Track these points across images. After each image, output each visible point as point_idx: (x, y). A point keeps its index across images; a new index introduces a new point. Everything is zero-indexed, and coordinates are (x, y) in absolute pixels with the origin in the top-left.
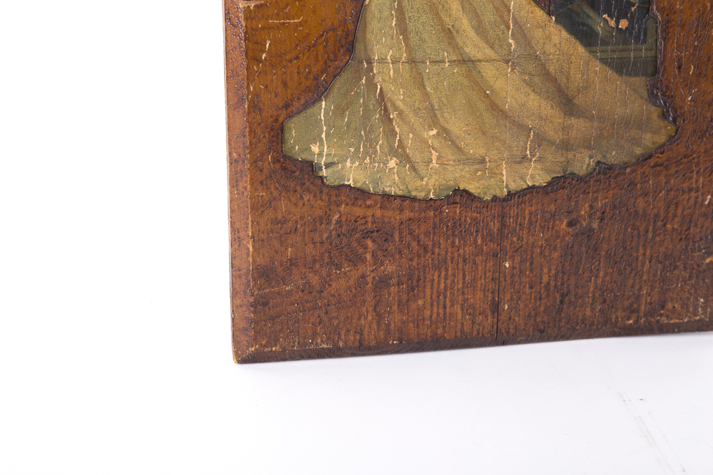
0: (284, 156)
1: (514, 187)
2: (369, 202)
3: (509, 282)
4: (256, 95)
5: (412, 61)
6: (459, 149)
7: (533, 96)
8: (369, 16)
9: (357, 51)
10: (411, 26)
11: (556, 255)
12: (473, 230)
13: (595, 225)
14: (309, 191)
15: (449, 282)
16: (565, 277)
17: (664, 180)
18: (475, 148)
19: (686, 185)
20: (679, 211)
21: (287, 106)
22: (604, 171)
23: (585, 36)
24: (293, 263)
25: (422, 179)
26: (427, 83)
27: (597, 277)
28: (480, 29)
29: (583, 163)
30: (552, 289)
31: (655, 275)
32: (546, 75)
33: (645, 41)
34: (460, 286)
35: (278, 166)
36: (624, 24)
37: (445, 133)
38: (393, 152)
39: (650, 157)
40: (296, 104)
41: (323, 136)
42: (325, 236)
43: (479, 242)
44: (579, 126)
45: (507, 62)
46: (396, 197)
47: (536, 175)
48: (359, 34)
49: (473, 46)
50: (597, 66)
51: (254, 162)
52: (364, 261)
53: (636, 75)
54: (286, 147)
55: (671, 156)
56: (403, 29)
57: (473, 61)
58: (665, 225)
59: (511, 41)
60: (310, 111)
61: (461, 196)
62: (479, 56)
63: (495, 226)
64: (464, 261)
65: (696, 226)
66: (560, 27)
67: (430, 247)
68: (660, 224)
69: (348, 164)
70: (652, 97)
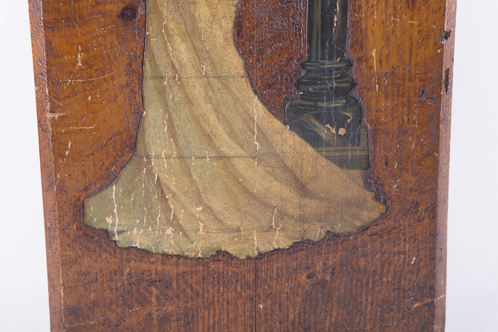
0: (86, 226)
1: (263, 249)
2: (152, 260)
3: (263, 319)
4: (62, 181)
5: (181, 157)
6: (220, 221)
7: (275, 183)
8: (146, 125)
9: (138, 150)
10: (179, 132)
11: (299, 299)
12: (234, 280)
13: (328, 278)
14: (105, 251)
15: (216, 319)
16: (307, 316)
17: (379, 245)
18: (233, 221)
19: (396, 249)
20: (392, 269)
21: (86, 189)
22: (333, 237)
23: (314, 141)
24: (95, 304)
25: (192, 243)
26: (193, 173)
27: (331, 316)
28: (232, 134)
29: (316, 233)
30: (297, 324)
31: (376, 315)
32: (285, 168)
33: (359, 144)
34: (226, 322)
35: (81, 233)
36: (342, 131)
37: (208, 209)
38: (169, 223)
39: (367, 228)
40: (93, 188)
41: (115, 211)
42: (119, 284)
43: (239, 289)
44: (312, 206)
45: (254, 158)
46: (172, 256)
47: (280, 241)
48: (139, 138)
49: (228, 147)
50: (323, 162)
51: (63, 230)
52: (150, 303)
53: (353, 168)
54: (87, 219)
55: (384, 228)
56: (173, 134)
57: (227, 157)
58: (381, 279)
59: (256, 143)
60: (104, 193)
61: (221, 255)
62: (232, 154)
63: (250, 278)
64: (228, 303)
65: (405, 279)
66: (293, 133)
67: (201, 293)
68: (377, 277)
69: (135, 231)
70: (367, 185)
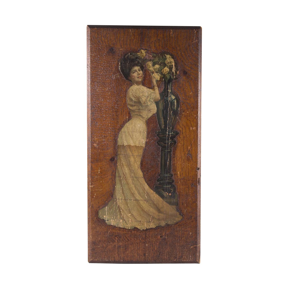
0: (98, 218)
1: (147, 228)
2: (116, 229)
3: (147, 249)
4: (93, 205)
5: (125, 199)
6: (135, 219)
7: (151, 208)
8: (116, 190)
9: (114, 197)
10: (125, 192)
11: (158, 244)
12: (139, 237)
13: (166, 237)
14: (103, 225)
15: (134, 248)
16: (160, 249)
17: (181, 228)
18: (139, 219)
19: (186, 230)
20: (185, 235)
21: (99, 207)
22: (168, 226)
23: (162, 196)
24: (100, 241)
25: (127, 225)
26: (128, 204)
27: (167, 249)
28: (139, 193)
29: (163, 224)
30: (157, 251)
31: (180, 250)
32: (154, 204)
33: (175, 198)
34: (137, 249)
35: (97, 220)
36: (170, 194)
37: (132, 215)
38: (121, 218)
39: (178, 223)
40: (101, 207)
41: (106, 214)
42: (107, 236)
43: (141, 239)
44: (162, 216)
45: (145, 201)
46: (122, 228)
47: (152, 225)
48: (114, 193)
49: (138, 197)
50: (165, 203)
51: (92, 219)
52: (115, 242)
53: (173, 205)
54: (99, 216)
55: (182, 223)
56: (123, 193)
57: (138, 200)
58: (182, 239)
59: (146, 196)
60: (104, 209)
61: (136, 229)
62: (139, 199)
63: (144, 236)
64: (137, 243)
65: (188, 239)
66: (156, 194)
67: (130, 240)
68: (180, 238)
69: (112, 220)
70: (177, 210)
